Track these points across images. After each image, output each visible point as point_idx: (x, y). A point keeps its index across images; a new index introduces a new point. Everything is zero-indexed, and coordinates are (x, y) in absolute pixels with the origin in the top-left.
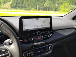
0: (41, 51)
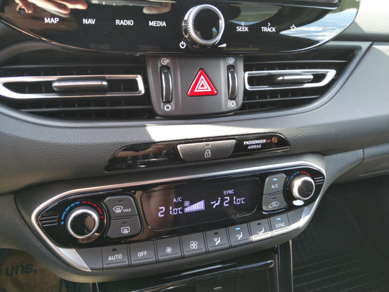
0: (216, 204)
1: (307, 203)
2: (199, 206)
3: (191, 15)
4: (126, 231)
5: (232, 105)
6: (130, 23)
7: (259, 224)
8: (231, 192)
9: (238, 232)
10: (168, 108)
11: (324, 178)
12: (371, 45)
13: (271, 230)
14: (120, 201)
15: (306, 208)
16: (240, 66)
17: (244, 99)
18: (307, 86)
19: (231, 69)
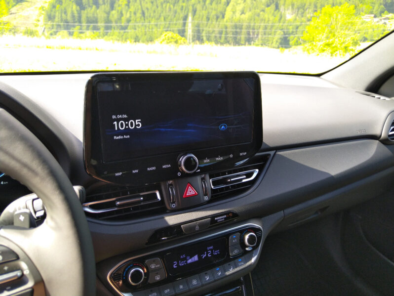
0: (204, 256)
1: (255, 248)
2: (196, 258)
3: (183, 160)
4: (158, 278)
5: (206, 198)
6: (154, 168)
7: (229, 265)
8: (211, 248)
9: (218, 271)
10: (174, 206)
11: (262, 232)
12: (275, 153)
13: (236, 267)
14: (154, 261)
15: (254, 251)
16: (207, 177)
17: (212, 194)
18: (244, 181)
19: (203, 179)
